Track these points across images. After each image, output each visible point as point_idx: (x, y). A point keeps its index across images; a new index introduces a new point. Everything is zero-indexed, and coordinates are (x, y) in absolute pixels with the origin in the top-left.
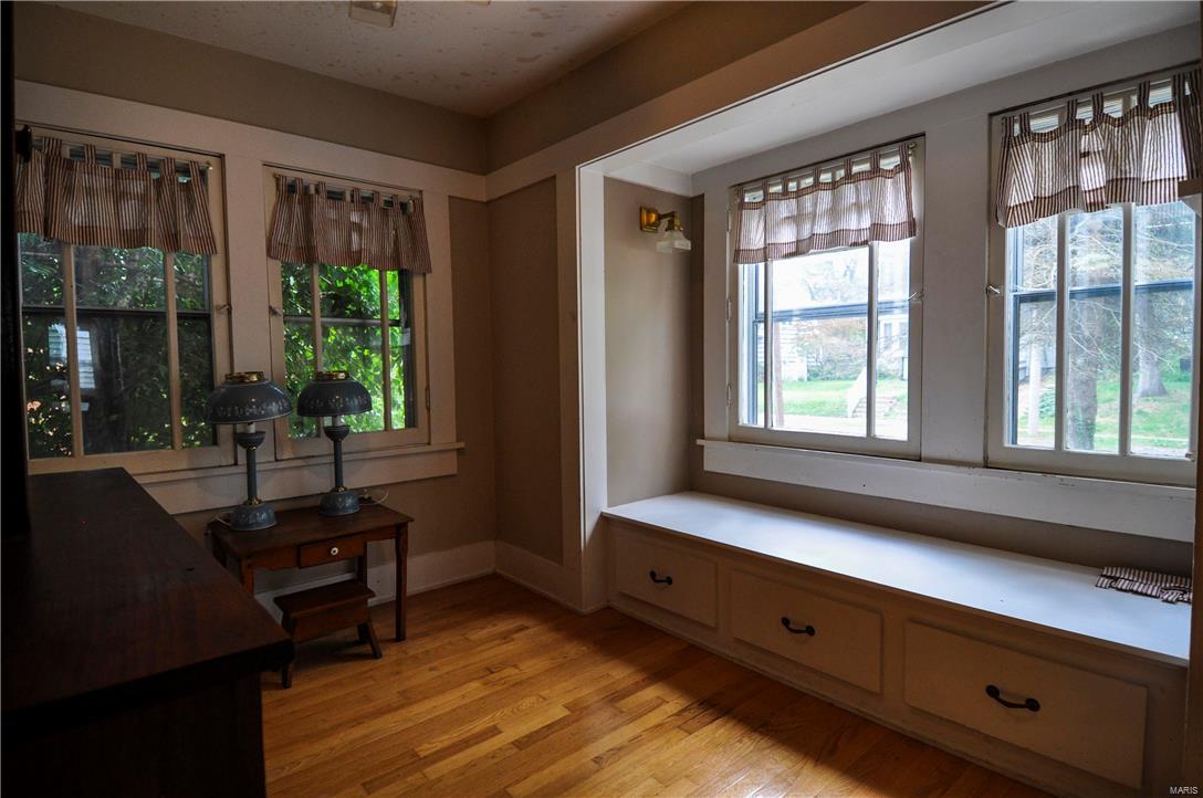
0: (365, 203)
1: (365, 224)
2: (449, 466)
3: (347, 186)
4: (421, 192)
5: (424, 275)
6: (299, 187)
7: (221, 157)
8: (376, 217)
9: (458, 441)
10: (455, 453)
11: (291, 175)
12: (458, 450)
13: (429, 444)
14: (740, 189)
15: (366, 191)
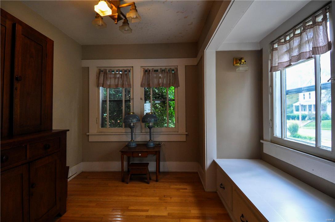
0: (163, 71)
1: (162, 77)
2: (183, 139)
3: (158, 68)
4: (177, 66)
5: (178, 87)
6: (148, 71)
7: (133, 67)
8: (166, 75)
9: (186, 132)
10: (185, 135)
11: (146, 68)
12: (186, 134)
13: (178, 132)
14: (272, 43)
15: (163, 68)
